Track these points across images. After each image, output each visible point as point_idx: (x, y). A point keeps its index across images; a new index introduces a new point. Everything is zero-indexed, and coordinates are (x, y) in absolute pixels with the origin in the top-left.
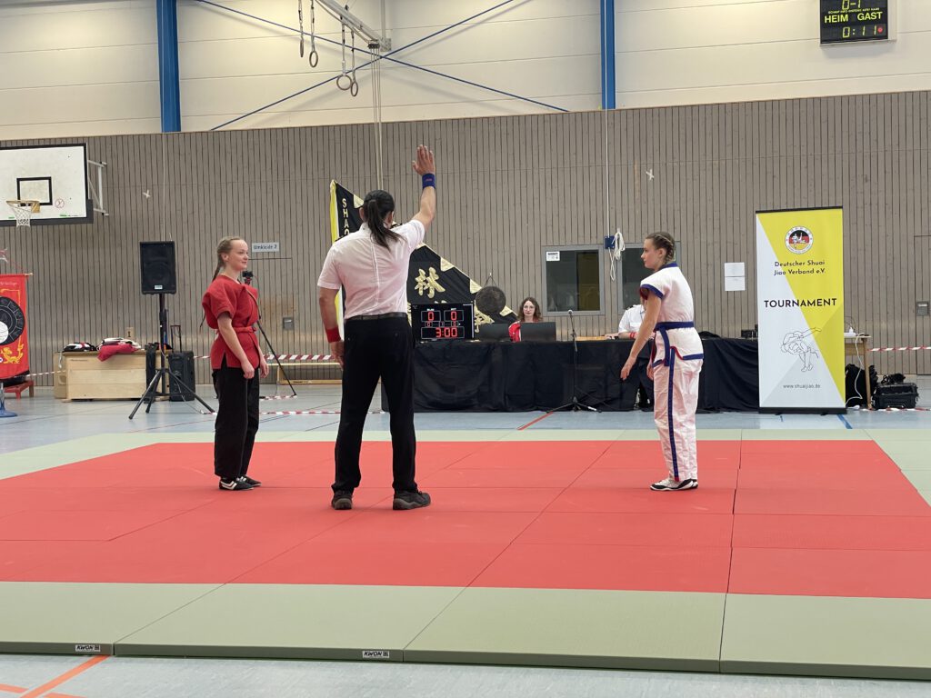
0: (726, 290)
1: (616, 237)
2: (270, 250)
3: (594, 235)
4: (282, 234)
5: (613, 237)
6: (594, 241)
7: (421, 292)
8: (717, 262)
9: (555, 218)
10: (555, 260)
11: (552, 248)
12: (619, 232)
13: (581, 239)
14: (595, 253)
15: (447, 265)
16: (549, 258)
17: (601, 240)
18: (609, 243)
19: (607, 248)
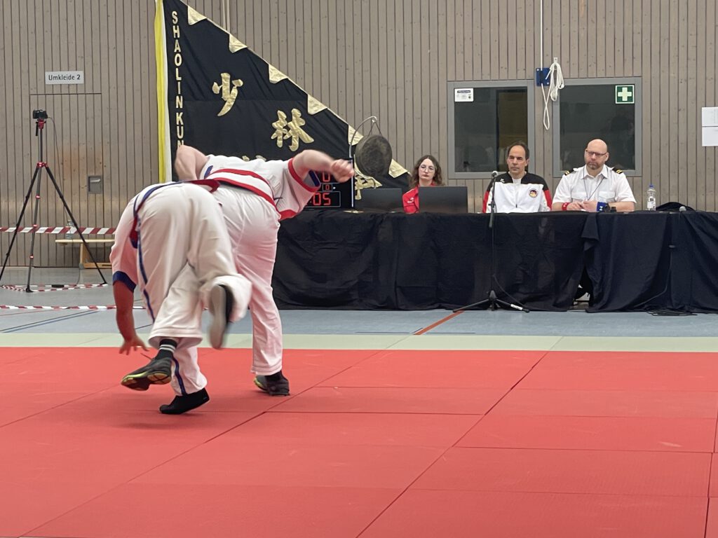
0: (704, 145)
1: (552, 69)
2: (71, 82)
3: (521, 65)
4: (88, 59)
5: (548, 70)
6: (521, 74)
7: (280, 143)
8: (692, 106)
9: (468, 42)
10: (467, 100)
11: (462, 83)
12: (556, 63)
13: (503, 71)
14: (523, 91)
15: (316, 105)
16: (459, 98)
17: (531, 73)
18: (543, 78)
19: (539, 84)
